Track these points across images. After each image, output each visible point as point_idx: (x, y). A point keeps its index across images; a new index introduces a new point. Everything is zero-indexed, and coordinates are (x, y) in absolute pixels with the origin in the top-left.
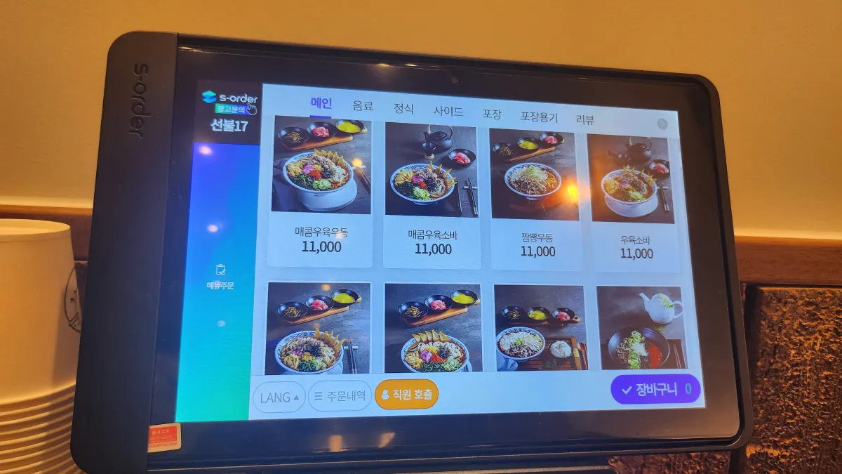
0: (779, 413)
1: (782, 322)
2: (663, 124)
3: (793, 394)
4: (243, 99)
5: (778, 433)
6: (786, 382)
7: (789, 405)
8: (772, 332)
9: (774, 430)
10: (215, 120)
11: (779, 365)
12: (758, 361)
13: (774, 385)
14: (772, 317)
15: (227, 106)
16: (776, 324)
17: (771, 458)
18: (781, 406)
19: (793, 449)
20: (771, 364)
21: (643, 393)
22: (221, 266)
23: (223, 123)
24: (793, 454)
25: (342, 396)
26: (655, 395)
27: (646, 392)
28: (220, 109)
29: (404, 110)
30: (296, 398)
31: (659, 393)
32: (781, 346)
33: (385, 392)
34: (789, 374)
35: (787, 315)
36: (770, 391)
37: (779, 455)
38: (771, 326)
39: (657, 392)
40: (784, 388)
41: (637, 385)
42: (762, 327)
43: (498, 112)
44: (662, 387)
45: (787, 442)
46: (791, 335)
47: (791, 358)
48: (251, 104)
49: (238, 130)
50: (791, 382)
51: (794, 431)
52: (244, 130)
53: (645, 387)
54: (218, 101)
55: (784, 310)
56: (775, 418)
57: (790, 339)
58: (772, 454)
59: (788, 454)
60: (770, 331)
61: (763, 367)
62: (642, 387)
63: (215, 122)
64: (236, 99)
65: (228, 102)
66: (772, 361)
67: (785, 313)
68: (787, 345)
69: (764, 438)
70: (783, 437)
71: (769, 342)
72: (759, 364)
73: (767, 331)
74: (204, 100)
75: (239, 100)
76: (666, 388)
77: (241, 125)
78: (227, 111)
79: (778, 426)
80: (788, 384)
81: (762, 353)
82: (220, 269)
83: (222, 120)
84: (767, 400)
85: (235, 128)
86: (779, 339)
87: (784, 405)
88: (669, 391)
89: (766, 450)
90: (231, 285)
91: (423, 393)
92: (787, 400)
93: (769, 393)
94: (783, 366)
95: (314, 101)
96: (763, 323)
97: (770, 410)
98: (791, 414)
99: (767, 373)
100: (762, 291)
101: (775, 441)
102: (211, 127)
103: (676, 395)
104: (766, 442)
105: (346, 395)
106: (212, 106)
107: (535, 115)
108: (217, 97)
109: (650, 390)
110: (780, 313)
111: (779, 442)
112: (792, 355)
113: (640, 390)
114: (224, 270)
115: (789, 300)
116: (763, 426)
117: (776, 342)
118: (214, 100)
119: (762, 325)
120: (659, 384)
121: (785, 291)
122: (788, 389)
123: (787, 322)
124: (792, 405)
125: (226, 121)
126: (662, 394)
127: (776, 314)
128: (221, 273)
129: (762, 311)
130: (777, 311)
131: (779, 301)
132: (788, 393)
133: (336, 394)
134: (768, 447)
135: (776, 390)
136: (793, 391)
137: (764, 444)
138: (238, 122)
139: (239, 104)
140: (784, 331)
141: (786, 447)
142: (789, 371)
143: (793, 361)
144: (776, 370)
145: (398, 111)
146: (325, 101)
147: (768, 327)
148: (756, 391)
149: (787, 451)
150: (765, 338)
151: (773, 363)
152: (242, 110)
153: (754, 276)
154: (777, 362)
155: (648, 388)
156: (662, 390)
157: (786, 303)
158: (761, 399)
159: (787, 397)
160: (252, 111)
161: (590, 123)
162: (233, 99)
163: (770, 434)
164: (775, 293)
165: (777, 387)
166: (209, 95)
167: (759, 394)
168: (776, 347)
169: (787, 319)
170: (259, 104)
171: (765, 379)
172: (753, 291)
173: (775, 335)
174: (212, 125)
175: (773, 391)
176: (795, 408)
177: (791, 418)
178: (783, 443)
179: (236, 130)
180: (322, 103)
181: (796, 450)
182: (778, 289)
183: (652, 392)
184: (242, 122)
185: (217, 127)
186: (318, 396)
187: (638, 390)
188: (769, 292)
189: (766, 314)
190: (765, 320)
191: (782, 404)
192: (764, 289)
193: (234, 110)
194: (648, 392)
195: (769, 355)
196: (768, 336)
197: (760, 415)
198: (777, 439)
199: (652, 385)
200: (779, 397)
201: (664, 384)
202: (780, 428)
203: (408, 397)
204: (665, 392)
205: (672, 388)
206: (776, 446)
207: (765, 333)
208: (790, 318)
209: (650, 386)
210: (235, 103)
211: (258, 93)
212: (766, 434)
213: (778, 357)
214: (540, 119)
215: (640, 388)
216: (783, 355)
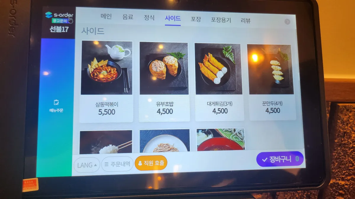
0: (345, 164)
1: (348, 121)
2: (287, 22)
3: (353, 155)
4: (66, 15)
5: (344, 174)
6: (349, 149)
7: (350, 161)
8: (343, 126)
9: (342, 172)
10: (52, 27)
11: (346, 141)
12: (336, 139)
13: (343, 151)
14: (343, 119)
15: (58, 19)
16: (345, 122)
17: (340, 185)
18: (346, 161)
19: (351, 181)
20: (342, 141)
21: (273, 161)
22: (56, 100)
23: (56, 28)
24: (352, 183)
25: (118, 164)
26: (280, 162)
27: (275, 160)
28: (54, 21)
29: (149, 18)
30: (95, 165)
31: (282, 161)
32: (348, 133)
33: (140, 162)
34: (351, 146)
35: (351, 117)
36: (341, 154)
37: (344, 184)
38: (343, 123)
39: (281, 160)
40: (348, 152)
41: (270, 157)
42: (338, 123)
43: (199, 18)
44: (283, 158)
45: (349, 178)
46: (353, 127)
47: (353, 138)
48: (70, 18)
49: (64, 31)
50: (352, 150)
51: (352, 173)
52: (67, 31)
53: (274, 158)
54: (53, 17)
55: (350, 115)
56: (343, 167)
57: (352, 129)
58: (341, 183)
59: (349, 183)
60: (342, 125)
61: (338, 142)
62: (273, 158)
63: (52, 28)
64: (62, 16)
65: (58, 17)
66: (343, 139)
67: (350, 116)
68: (351, 132)
69: (337, 176)
70: (347, 176)
71: (341, 130)
72: (336, 141)
73: (341, 125)
74: (46, 16)
75: (64, 15)
76: (285, 158)
77: (65, 29)
78: (58, 22)
79: (344, 170)
80: (351, 151)
81: (338, 136)
82: (56, 102)
83: (55, 27)
84: (339, 158)
85: (62, 30)
86: (347, 129)
87: (348, 160)
88: (287, 160)
89: (338, 181)
90: (61, 110)
91: (159, 162)
92: (349, 158)
93: (341, 155)
94: (348, 142)
95: (102, 15)
96: (339, 121)
97: (341, 163)
98: (351, 165)
99: (340, 145)
100: (339, 106)
101: (342, 177)
102: (50, 30)
103: (291, 162)
104: (338, 178)
105: (120, 163)
106: (50, 20)
107: (219, 19)
108: (53, 15)
109: (277, 160)
110: (348, 116)
111: (345, 178)
112: (353, 137)
113: (272, 160)
114: (58, 103)
115: (352, 110)
116: (337, 170)
117: (345, 131)
118: (51, 16)
119: (338, 122)
120: (282, 157)
121: (351, 106)
122: (350, 153)
123: (351, 121)
124: (352, 160)
125: (57, 27)
126: (283, 162)
127: (345, 117)
128: (56, 104)
129: (338, 116)
130: (346, 115)
131: (348, 110)
132: (350, 155)
133: (116, 163)
134: (339, 180)
135: (344, 153)
136: (353, 154)
137: (337, 179)
138: (63, 27)
139: (64, 18)
140: (349, 125)
141: (348, 180)
142: (351, 145)
143: (353, 139)
144: (345, 144)
145: (146, 19)
146: (108, 15)
147: (341, 123)
148: (334, 154)
149: (348, 182)
150: (339, 129)
151: (343, 140)
152: (65, 21)
153: (335, 98)
154: (345, 140)
155: (276, 159)
156: (283, 159)
157: (351, 112)
158: (336, 158)
159: (350, 157)
160: (71, 21)
161: (248, 22)
162: (61, 15)
163: (340, 174)
164: (345, 107)
165: (344, 152)
166: (48, 14)
167: (335, 155)
168: (345, 133)
169: (351, 119)
170: (74, 18)
171: (339, 148)
172: (334, 106)
173: (345, 127)
174: (50, 29)
175: (342, 154)
176: (353, 162)
177: (351, 167)
178: (346, 178)
179: (62, 32)
180: (106, 16)
181: (353, 182)
182: (347, 104)
183: (278, 160)
184: (66, 27)
185: (53, 30)
186: (106, 164)
187: (270, 160)
188: (342, 106)
189: (340, 117)
190: (339, 120)
191: (347, 160)
192: (340, 104)
193: (61, 21)
194: (276, 161)
195: (341, 137)
196: (341, 128)
197: (336, 165)
198: (343, 177)
199: (278, 157)
200: (345, 157)
201: (285, 157)
202: (345, 171)
203: (152, 165)
204: (285, 160)
205: (288, 158)
206: (343, 179)
207: (339, 126)
208: (353, 119)
209: (277, 158)
210: (62, 18)
211: (73, 12)
212: (338, 174)
213: (346, 138)
214: (221, 21)
215: (272, 158)
216: (348, 137)
